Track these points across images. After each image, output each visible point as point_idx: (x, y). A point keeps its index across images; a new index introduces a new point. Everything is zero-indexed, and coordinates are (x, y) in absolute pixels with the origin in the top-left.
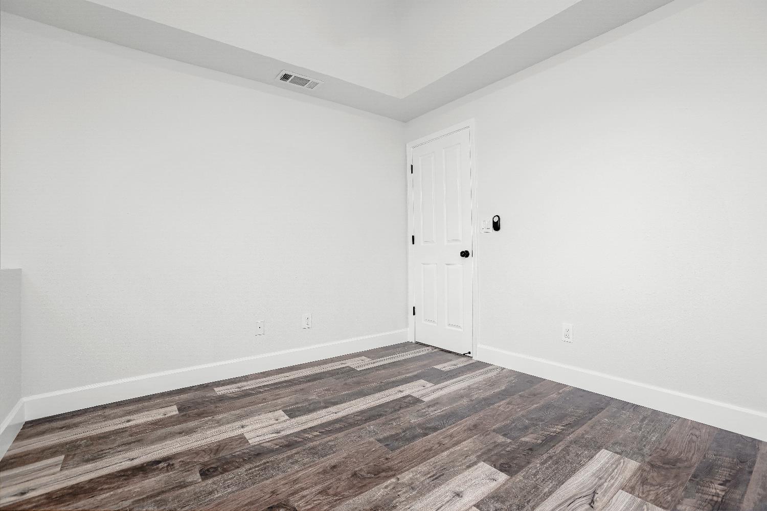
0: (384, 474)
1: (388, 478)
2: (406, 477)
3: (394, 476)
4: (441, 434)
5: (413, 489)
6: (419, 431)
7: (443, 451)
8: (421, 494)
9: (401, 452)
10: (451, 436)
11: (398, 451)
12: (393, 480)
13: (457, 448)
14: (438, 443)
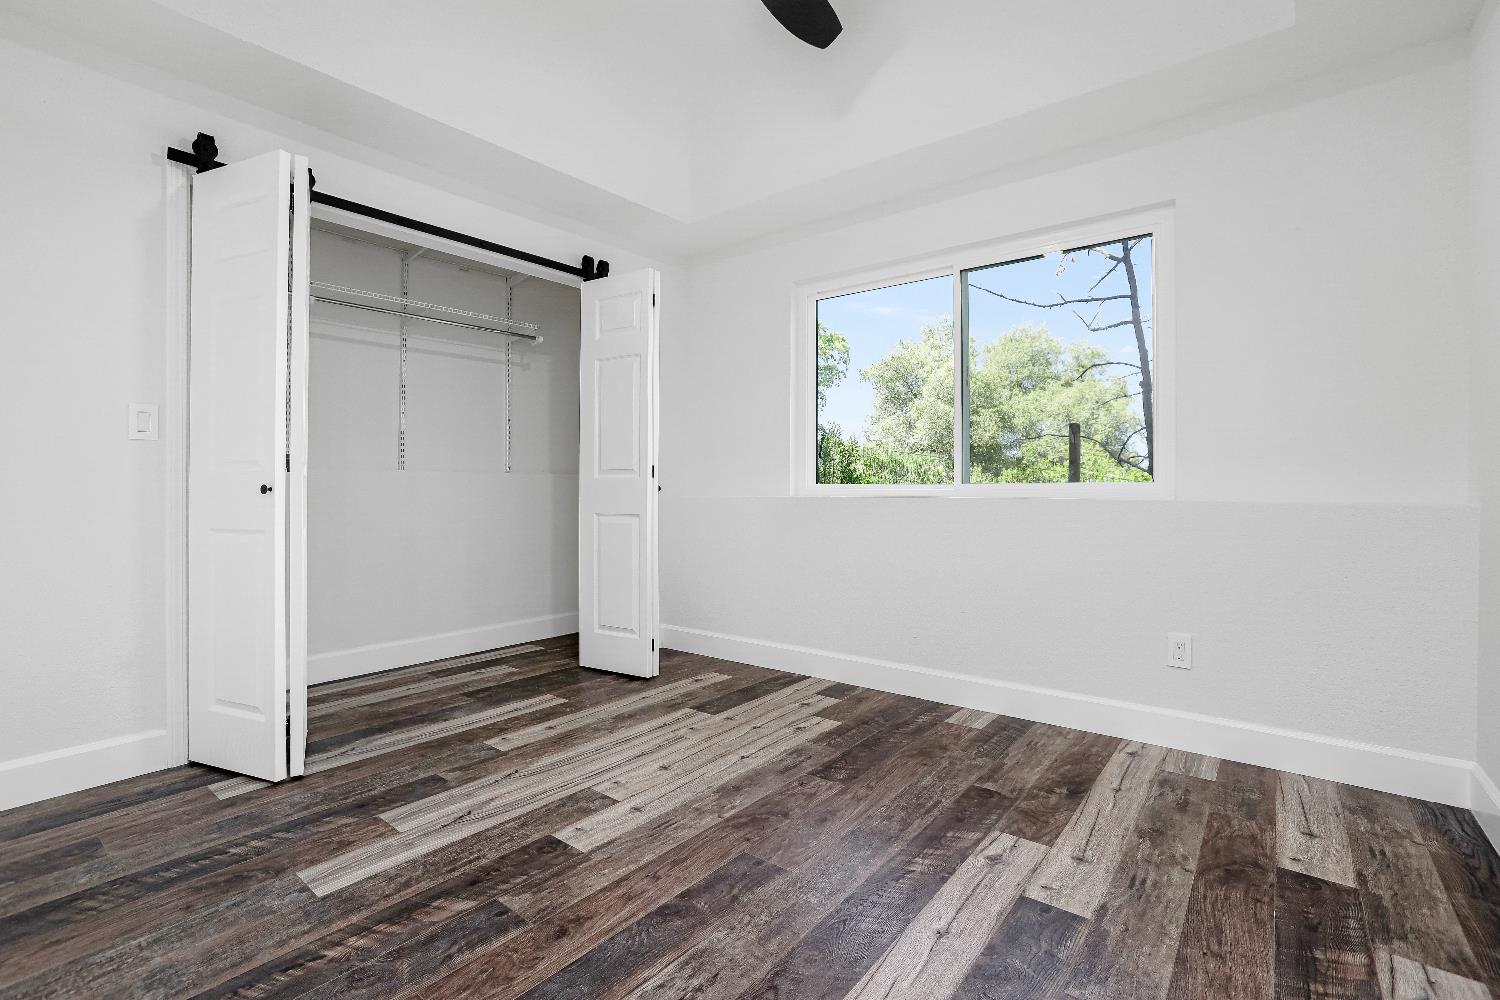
0: (743, 820)
1: (733, 817)
2: (709, 821)
3: (728, 820)
4: (652, 900)
5: (697, 809)
6: (701, 904)
7: (650, 863)
8: (686, 806)
9: (727, 854)
10: (628, 898)
11: (733, 856)
12: (727, 815)
13: (622, 872)
14: (659, 878)
